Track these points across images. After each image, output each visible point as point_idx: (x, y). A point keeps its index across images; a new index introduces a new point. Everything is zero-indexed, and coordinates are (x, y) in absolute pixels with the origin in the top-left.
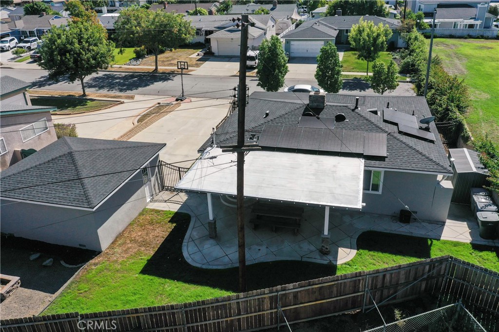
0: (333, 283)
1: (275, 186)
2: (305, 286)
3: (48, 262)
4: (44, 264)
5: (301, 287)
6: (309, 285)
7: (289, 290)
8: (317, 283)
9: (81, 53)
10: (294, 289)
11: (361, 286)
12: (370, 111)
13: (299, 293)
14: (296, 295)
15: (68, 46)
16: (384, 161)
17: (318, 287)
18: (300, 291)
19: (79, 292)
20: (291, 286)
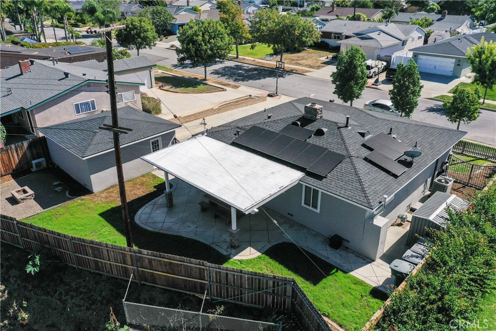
0: (179, 263)
1: (206, 175)
2: (157, 257)
3: (58, 189)
4: (56, 189)
5: (154, 256)
6: (160, 257)
7: (144, 254)
8: (167, 257)
10: (148, 255)
11: (206, 275)
12: (359, 133)
13: (153, 261)
14: (150, 261)
15: (194, 37)
16: (321, 181)
17: (168, 262)
18: (154, 259)
19: (56, 213)
20: (145, 252)
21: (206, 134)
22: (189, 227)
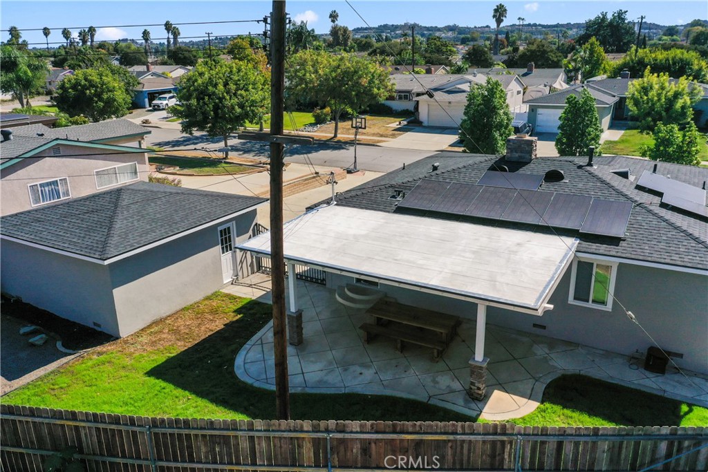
0: (444, 437)
2: (384, 432)
3: (38, 339)
4: (31, 340)
5: (377, 432)
6: (394, 432)
7: (352, 432)
8: (410, 429)
9: (224, 98)
10: (361, 432)
11: (506, 456)
12: (615, 173)
13: (373, 445)
14: (366, 448)
16: (618, 246)
17: (412, 440)
18: (376, 441)
19: (52, 387)
20: (355, 425)
21: (335, 203)
22: (361, 374)
